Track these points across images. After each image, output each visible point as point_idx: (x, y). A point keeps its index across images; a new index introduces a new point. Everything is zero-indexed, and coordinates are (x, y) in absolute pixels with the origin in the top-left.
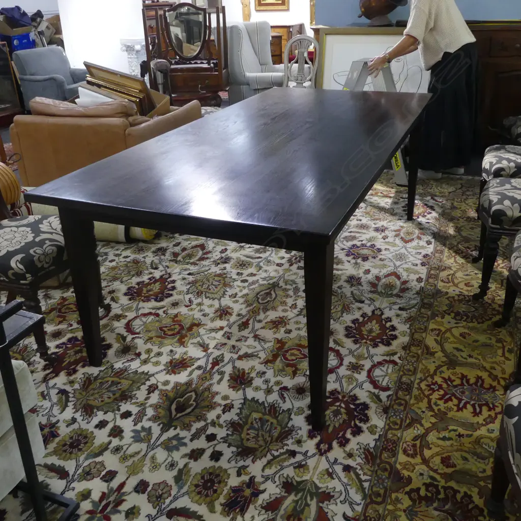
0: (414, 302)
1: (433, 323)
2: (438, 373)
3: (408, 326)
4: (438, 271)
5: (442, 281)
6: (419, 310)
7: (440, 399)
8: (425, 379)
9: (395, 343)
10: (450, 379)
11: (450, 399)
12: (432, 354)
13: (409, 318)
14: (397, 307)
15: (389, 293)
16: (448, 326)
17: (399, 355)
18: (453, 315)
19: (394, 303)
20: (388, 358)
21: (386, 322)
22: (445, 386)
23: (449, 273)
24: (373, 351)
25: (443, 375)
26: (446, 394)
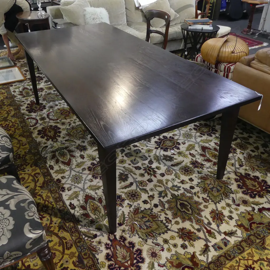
0: (43, 153)
1: (28, 147)
2: (14, 131)
3: (37, 141)
4: (46, 180)
5: (39, 174)
6: (38, 150)
7: (9, 124)
8: (17, 127)
9: (37, 133)
10: (9, 131)
11: (6, 125)
12: (20, 136)
13: (40, 145)
14: (49, 146)
15: (59, 151)
16: (20, 150)
17: (32, 129)
18: (21, 156)
19: (52, 148)
20: (35, 127)
21: (47, 138)
22: (9, 128)
23: (39, 182)
24: (42, 126)
25: (12, 131)
26: (8, 126)
